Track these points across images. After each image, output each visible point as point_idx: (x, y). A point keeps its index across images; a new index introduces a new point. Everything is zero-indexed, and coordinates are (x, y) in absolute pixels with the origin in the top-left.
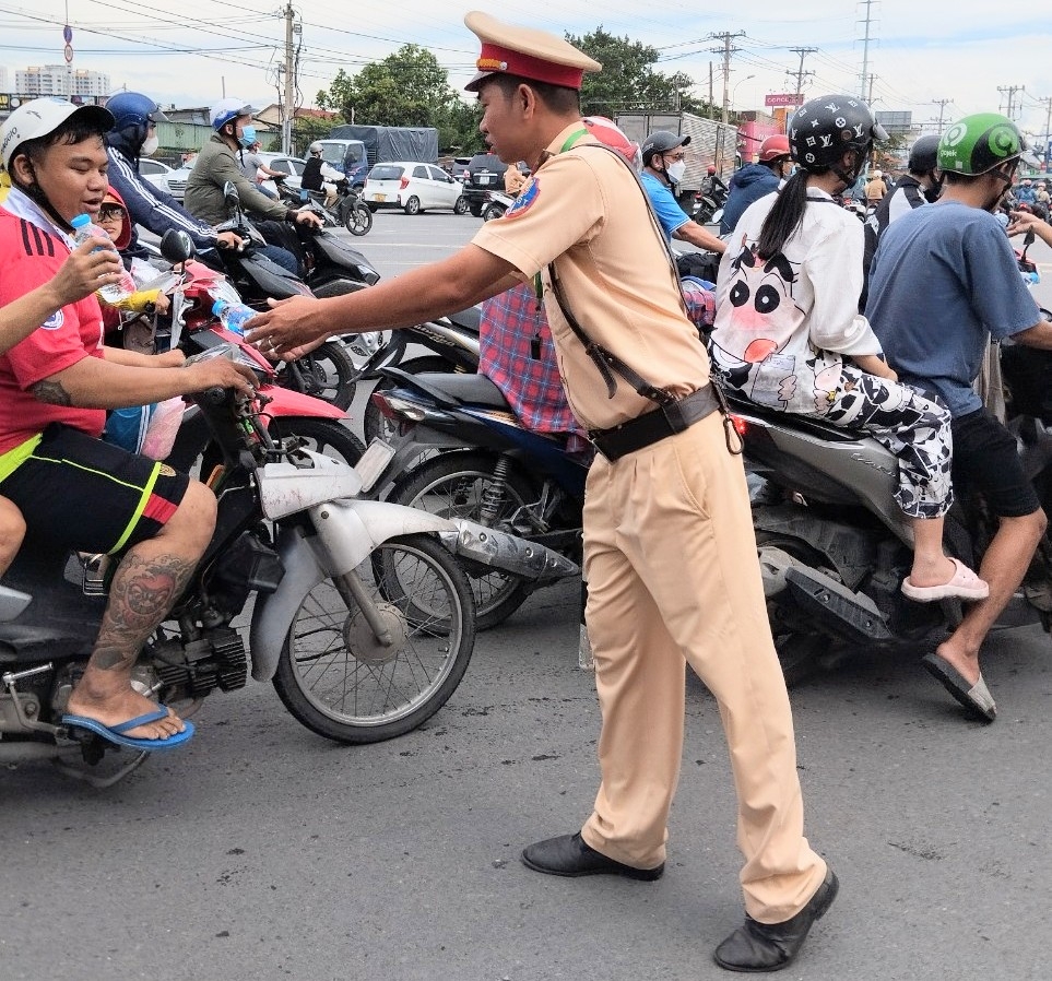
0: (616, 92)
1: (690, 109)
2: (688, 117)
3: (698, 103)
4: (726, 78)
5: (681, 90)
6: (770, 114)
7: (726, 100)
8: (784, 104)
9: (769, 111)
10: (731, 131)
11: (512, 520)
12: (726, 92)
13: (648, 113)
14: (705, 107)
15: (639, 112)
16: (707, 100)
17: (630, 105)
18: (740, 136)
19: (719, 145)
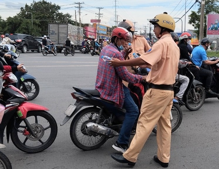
0: (49, 17)
1: (70, 23)
2: (70, 25)
3: (73, 21)
4: (80, 15)
5: (68, 18)
6: (92, 25)
7: (80, 21)
8: (96, 22)
9: (92, 24)
10: (82, 29)
11: (104, 123)
12: (80, 19)
13: (58, 24)
14: (75, 22)
15: (56, 23)
16: (75, 21)
17: (54, 21)
18: (84, 30)
19: (78, 32)
